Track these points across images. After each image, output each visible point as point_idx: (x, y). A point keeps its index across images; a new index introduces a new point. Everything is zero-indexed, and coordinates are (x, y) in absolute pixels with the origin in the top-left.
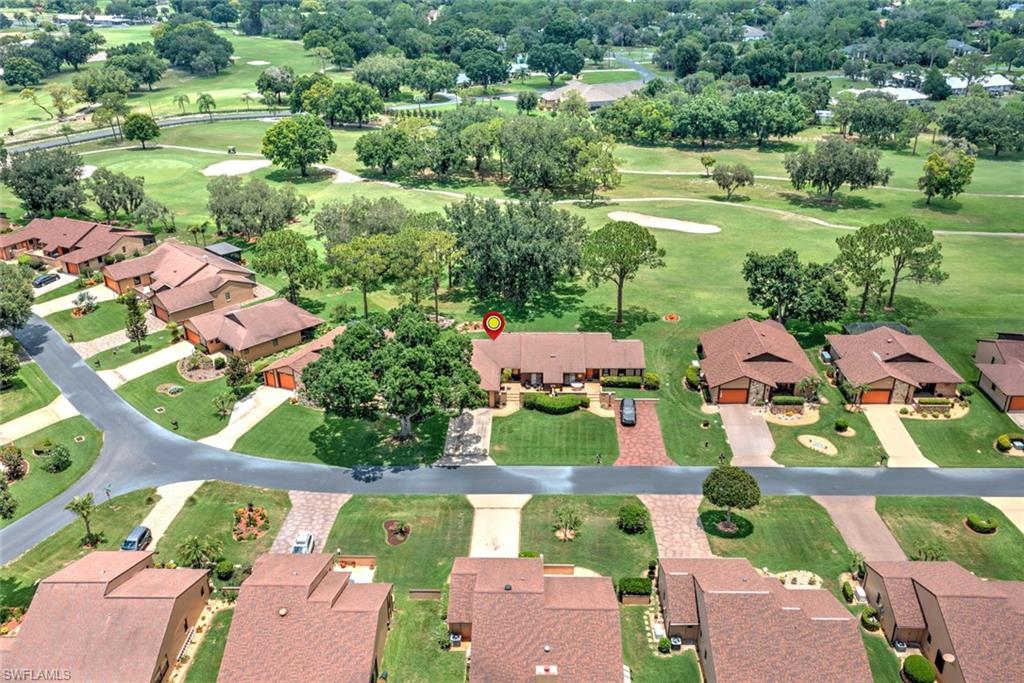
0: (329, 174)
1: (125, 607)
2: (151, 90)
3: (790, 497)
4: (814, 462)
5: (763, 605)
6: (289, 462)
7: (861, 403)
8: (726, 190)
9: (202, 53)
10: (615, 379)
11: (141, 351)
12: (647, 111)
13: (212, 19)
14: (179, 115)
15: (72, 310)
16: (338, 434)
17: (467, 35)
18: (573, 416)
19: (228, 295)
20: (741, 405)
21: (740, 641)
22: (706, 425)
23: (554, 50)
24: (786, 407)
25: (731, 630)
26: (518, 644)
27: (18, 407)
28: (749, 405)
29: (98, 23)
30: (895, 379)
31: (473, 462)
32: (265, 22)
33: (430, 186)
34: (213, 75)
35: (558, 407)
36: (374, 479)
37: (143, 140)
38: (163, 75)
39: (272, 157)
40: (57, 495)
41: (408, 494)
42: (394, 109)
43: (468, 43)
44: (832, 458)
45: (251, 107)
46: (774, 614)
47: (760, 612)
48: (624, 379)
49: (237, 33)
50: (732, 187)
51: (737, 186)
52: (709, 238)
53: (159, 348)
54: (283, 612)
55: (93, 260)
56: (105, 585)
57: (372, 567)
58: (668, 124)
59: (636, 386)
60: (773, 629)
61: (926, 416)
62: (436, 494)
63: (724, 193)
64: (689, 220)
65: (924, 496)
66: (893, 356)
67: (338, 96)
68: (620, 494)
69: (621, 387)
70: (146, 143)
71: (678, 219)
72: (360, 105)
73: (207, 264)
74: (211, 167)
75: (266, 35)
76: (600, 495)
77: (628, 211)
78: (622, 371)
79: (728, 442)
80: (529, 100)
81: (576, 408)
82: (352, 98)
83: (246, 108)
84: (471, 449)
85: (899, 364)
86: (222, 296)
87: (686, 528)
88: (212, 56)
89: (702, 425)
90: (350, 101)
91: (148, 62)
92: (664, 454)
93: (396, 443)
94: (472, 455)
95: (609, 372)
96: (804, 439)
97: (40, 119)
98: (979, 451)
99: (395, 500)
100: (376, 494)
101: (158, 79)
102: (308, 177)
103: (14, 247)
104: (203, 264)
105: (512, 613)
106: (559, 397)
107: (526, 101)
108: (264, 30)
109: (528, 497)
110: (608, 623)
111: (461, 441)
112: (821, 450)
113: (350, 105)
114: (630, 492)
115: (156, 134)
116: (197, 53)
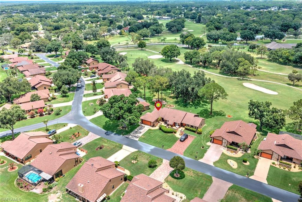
0: (177, 61)
1: (29, 142)
2: (158, 36)
3: (206, 175)
4: (225, 168)
5: (143, 193)
6: (96, 126)
7: (261, 156)
8: (293, 82)
9: (174, 27)
10: (189, 128)
11: (95, 95)
12: (284, 53)
13: (190, 18)
14: (158, 43)
15: (91, 84)
16: (112, 123)
17: (251, 26)
18: (169, 134)
19: (121, 86)
20: (219, 145)
21: (130, 199)
22: (203, 148)
23: (273, 31)
24: (231, 149)
25: (131, 195)
26: (84, 178)
27: (63, 101)
28: (222, 146)
29: (163, 18)
30: (273, 152)
31: (133, 138)
32: (202, 20)
33: (200, 68)
34: (176, 33)
35: (165, 131)
36: (109, 135)
37: (142, 48)
38: (162, 32)
39: (163, 55)
40: (52, 120)
41: (112, 141)
42: (212, 45)
43: (250, 28)
44: (233, 169)
45: (176, 42)
46: (144, 196)
47: (141, 194)
48: (191, 129)
49: (195, 22)
50: (295, 81)
51: (297, 81)
52: (270, 96)
53: (98, 95)
54: (50, 153)
55: (104, 73)
56: (29, 137)
57: (86, 153)
58: (292, 58)
59: (194, 132)
60: (141, 200)
61: (280, 167)
62: (117, 143)
63: (292, 83)
64: (270, 89)
65: (250, 190)
66: (280, 144)
67: (193, 40)
68: (159, 157)
69: (190, 131)
70: (143, 48)
71: (266, 88)
72: (198, 43)
73: (121, 78)
74: (151, 56)
75: (201, 23)
76: (154, 156)
77: (251, 83)
78: (192, 126)
79: (205, 154)
80: (253, 46)
81: (172, 132)
82: (197, 41)
83: (175, 42)
84: (136, 135)
85: (281, 147)
86: (119, 86)
87: (166, 171)
88: (176, 28)
89: (202, 148)
90: (196, 42)
91: (158, 29)
92: (183, 151)
93: (121, 128)
94: (135, 136)
95: (188, 125)
96: (229, 161)
97: (128, 41)
98: (290, 185)
99: (108, 141)
100: (105, 138)
101: (160, 33)
102: (171, 61)
103: (93, 68)
104: (120, 78)
105: (88, 170)
106: (169, 128)
107: (252, 47)
108: (201, 22)
109: (137, 150)
110: (105, 181)
111: (136, 132)
112: (231, 165)
113: (196, 43)
114: (162, 157)
115: (145, 47)
116: (173, 27)
